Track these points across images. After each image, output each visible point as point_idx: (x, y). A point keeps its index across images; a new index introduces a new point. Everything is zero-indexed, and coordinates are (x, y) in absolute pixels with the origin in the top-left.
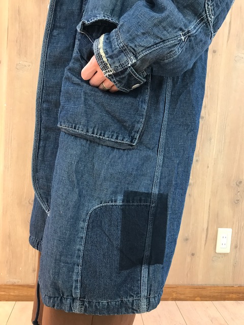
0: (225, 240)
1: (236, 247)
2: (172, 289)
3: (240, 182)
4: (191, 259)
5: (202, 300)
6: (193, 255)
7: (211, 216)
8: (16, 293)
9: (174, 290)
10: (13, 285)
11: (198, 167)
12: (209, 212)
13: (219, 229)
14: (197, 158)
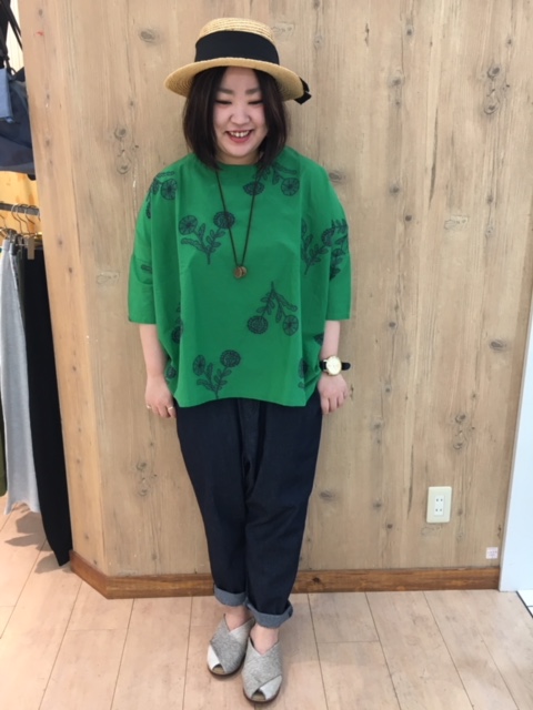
0: (440, 503)
1: (460, 513)
2: (358, 577)
3: (463, 417)
4: (388, 533)
5: (407, 590)
6: (390, 526)
7: (415, 471)
8: (134, 587)
9: (363, 576)
10: (128, 577)
11: (390, 399)
12: (412, 465)
13: (431, 489)
14: (388, 386)
